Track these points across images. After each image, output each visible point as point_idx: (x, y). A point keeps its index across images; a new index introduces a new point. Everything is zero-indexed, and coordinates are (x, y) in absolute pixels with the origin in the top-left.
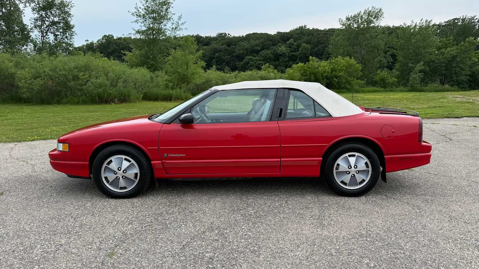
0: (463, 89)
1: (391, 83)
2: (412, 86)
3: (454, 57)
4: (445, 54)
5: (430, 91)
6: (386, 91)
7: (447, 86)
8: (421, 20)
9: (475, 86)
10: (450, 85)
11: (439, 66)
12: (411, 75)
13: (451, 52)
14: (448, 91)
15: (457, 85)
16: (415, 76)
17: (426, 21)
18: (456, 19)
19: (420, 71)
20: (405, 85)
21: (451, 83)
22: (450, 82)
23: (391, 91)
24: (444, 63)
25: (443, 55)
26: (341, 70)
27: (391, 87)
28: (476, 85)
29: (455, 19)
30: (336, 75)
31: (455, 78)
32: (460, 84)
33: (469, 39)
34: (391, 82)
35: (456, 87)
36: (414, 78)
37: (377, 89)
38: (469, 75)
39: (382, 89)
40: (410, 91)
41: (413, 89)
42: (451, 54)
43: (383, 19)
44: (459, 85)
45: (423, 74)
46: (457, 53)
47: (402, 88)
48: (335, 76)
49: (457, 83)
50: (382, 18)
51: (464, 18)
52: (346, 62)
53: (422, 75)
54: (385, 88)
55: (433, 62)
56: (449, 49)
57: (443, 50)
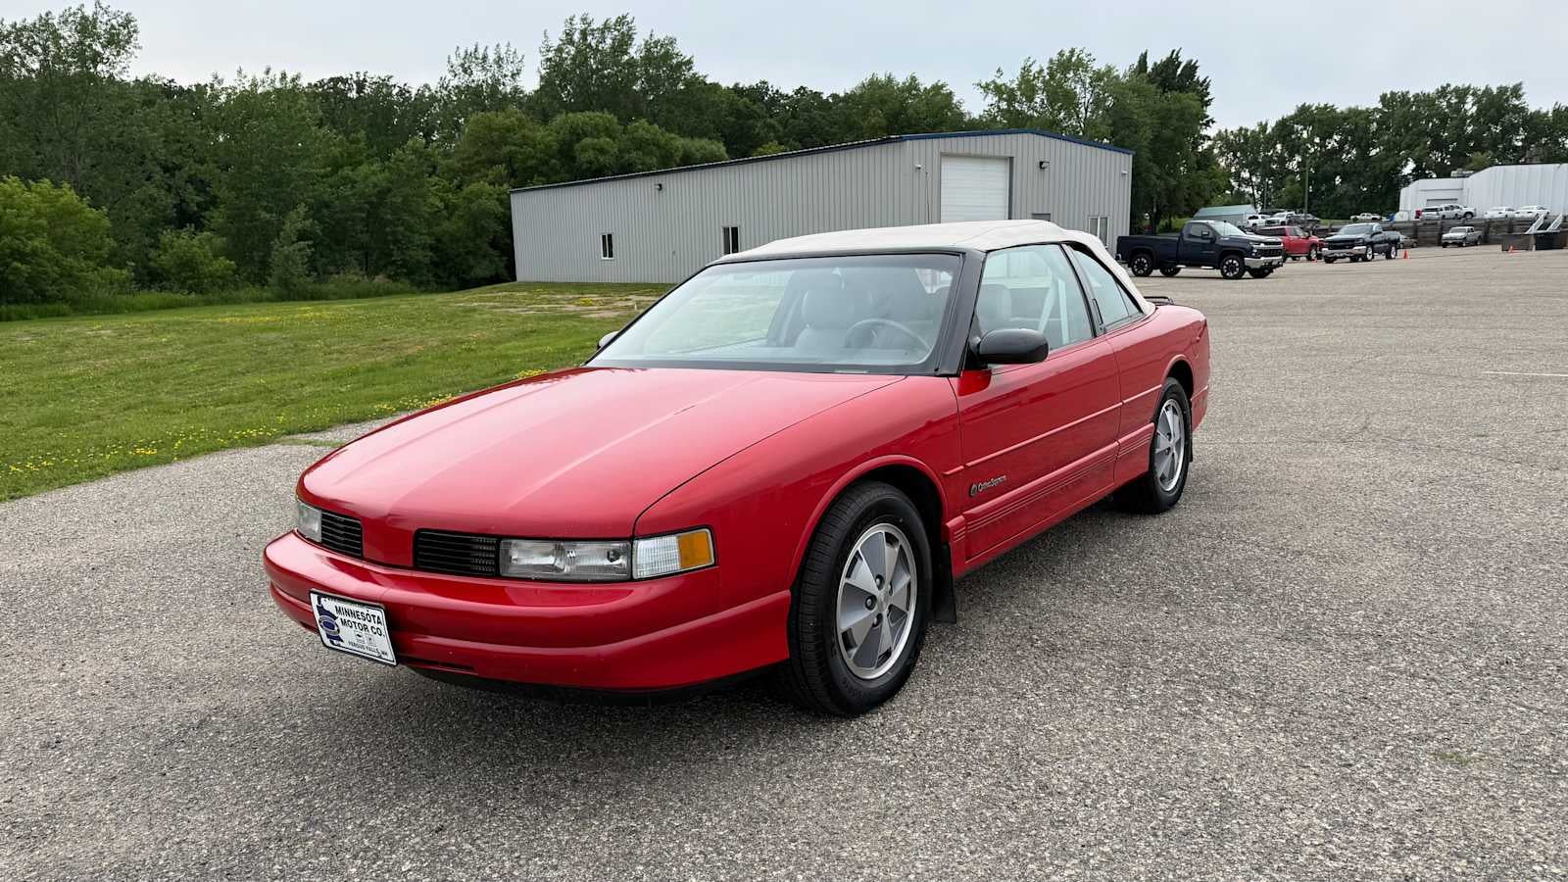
0: (423, 287)
1: (219, 274)
2: (285, 283)
3: (384, 193)
4: (356, 182)
5: (341, 297)
6: (209, 303)
7: (380, 279)
8: (267, 72)
9: (448, 278)
10: (389, 277)
11: (347, 220)
12: (275, 247)
13: (374, 179)
14: (388, 293)
15: (407, 275)
16: (289, 252)
17: (284, 76)
18: (340, 79)
19: (302, 236)
20: (261, 280)
21: (391, 270)
22: (385, 266)
23: (226, 301)
24: (360, 210)
25: (353, 187)
26: (33, 231)
27: (222, 288)
28: (450, 275)
29: (336, 80)
30: (15, 246)
31: (397, 256)
32: (413, 273)
33: (414, 143)
34: (217, 270)
35: (404, 283)
36: (287, 258)
37: (179, 297)
38: (432, 248)
39: (193, 296)
40: (283, 300)
41: (290, 293)
42: (375, 185)
43: (137, 52)
44: (412, 277)
45: (311, 243)
46: (392, 183)
47: (254, 291)
48: (12, 254)
49: (405, 270)
50: (134, 50)
51: (361, 79)
52: (43, 201)
53: (309, 246)
54: (201, 292)
55: (327, 205)
56: (364, 169)
57: (347, 171)
